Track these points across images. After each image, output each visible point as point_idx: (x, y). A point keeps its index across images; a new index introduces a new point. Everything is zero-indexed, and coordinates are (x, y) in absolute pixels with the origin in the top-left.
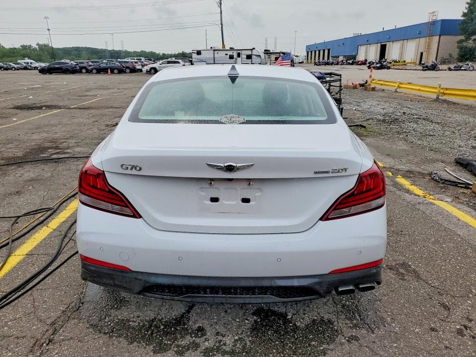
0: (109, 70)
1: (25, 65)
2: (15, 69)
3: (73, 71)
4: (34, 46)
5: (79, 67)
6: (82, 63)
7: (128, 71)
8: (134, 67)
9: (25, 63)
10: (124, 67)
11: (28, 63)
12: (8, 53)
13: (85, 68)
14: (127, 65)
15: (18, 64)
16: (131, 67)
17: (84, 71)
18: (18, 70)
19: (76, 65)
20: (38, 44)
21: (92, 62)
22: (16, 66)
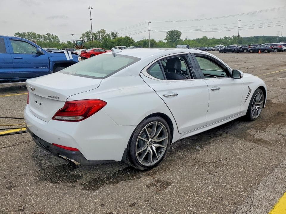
0: (260, 50)
1: (218, 48)
2: (213, 50)
3: (238, 51)
4: (231, 37)
5: (243, 48)
6: (245, 46)
7: (276, 50)
8: (281, 48)
9: (219, 47)
10: (272, 48)
11: (220, 47)
12: (216, 42)
13: (246, 49)
14: (276, 47)
15: (215, 47)
16: (279, 48)
17: (245, 51)
18: (214, 51)
19: (241, 47)
20: (234, 36)
21: (252, 46)
22: (213, 49)
